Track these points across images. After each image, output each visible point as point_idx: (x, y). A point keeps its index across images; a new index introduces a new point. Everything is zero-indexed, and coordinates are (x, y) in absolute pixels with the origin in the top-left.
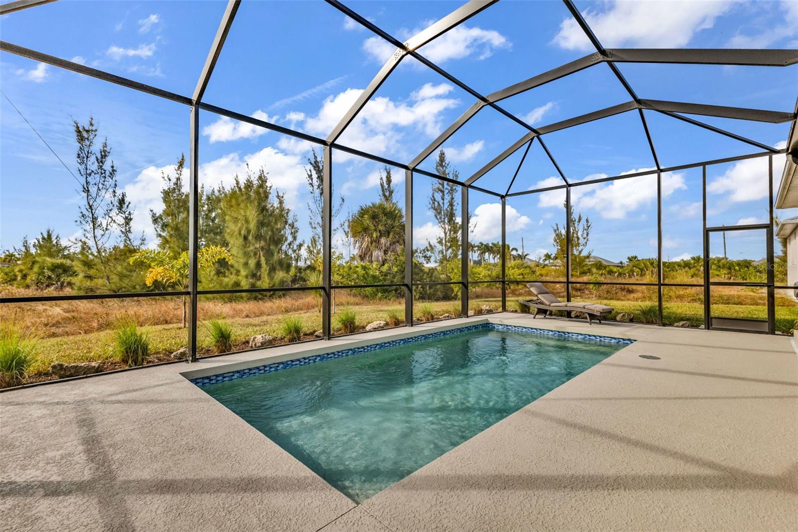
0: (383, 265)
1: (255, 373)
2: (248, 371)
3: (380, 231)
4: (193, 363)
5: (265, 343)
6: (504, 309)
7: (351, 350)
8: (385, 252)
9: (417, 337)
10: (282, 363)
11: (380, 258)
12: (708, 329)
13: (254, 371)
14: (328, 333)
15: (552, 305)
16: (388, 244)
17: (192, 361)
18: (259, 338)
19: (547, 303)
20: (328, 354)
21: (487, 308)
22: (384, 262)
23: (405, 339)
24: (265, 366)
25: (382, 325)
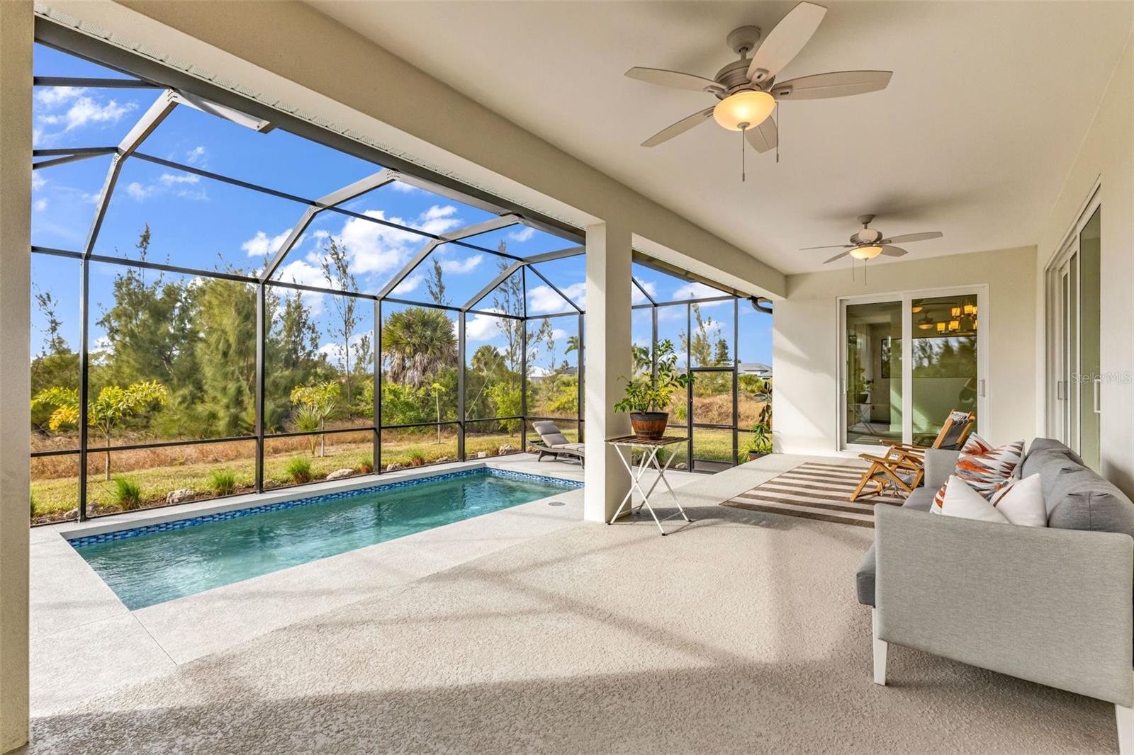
0: (419, 388)
1: (154, 531)
2: (145, 529)
3: (414, 345)
4: (83, 523)
5: (184, 499)
6: (524, 450)
7: (283, 503)
8: (424, 371)
9: (379, 487)
10: (190, 520)
11: (416, 380)
12: (691, 471)
13: (153, 529)
14: (260, 486)
15: (553, 446)
16: (425, 361)
17: (81, 521)
18: (177, 494)
19: (548, 444)
20: (251, 509)
21: (508, 448)
22: (421, 384)
23: (360, 490)
24: (167, 524)
25: (345, 474)
